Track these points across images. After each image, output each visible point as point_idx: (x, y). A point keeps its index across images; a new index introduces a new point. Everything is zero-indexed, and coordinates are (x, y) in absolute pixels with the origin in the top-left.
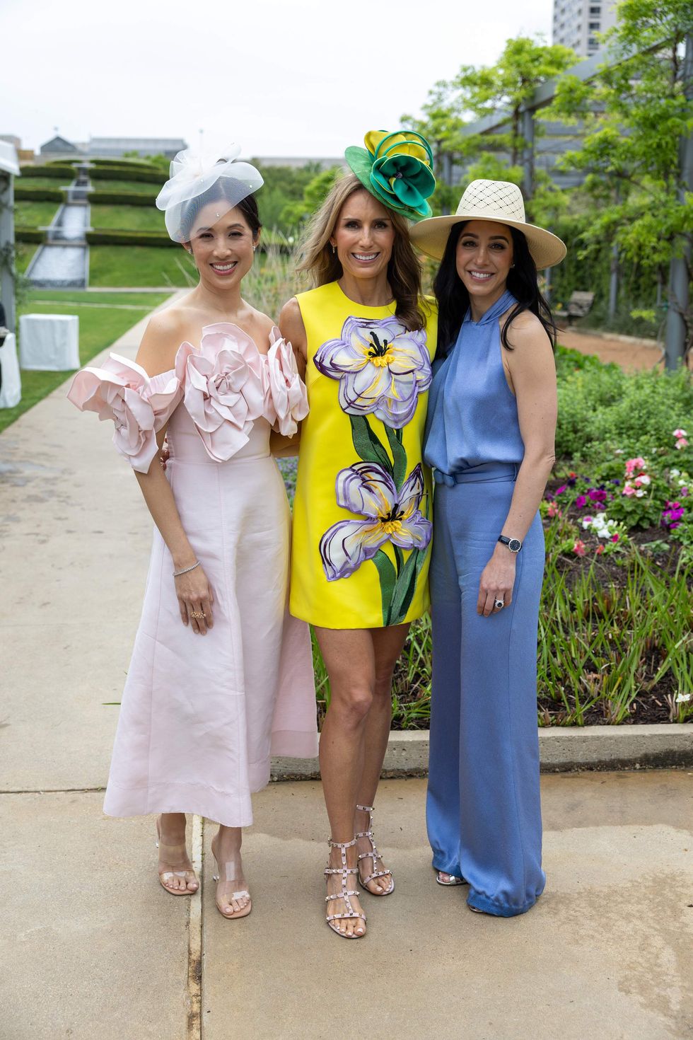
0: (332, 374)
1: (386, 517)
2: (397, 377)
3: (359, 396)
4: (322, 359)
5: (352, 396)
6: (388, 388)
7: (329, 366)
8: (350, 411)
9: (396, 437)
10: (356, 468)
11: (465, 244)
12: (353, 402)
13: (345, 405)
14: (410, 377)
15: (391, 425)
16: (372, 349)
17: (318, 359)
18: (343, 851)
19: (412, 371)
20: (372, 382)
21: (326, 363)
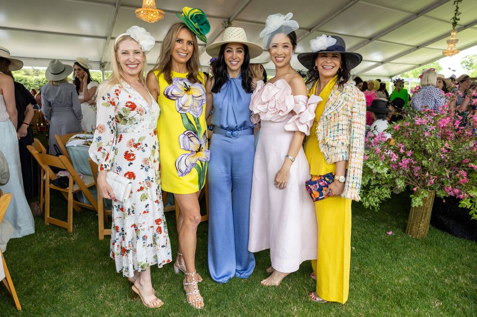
0: (172, 98)
1: (197, 150)
2: (196, 98)
3: (183, 106)
4: (167, 93)
5: (181, 106)
6: (194, 103)
7: (171, 95)
8: (180, 112)
9: (197, 120)
10: (185, 133)
11: (227, 52)
12: (181, 108)
13: (178, 109)
14: (200, 98)
15: (195, 116)
16: (185, 89)
17: (165, 93)
18: (193, 276)
19: (201, 96)
20: (187, 101)
21: (169, 94)
